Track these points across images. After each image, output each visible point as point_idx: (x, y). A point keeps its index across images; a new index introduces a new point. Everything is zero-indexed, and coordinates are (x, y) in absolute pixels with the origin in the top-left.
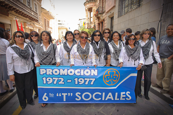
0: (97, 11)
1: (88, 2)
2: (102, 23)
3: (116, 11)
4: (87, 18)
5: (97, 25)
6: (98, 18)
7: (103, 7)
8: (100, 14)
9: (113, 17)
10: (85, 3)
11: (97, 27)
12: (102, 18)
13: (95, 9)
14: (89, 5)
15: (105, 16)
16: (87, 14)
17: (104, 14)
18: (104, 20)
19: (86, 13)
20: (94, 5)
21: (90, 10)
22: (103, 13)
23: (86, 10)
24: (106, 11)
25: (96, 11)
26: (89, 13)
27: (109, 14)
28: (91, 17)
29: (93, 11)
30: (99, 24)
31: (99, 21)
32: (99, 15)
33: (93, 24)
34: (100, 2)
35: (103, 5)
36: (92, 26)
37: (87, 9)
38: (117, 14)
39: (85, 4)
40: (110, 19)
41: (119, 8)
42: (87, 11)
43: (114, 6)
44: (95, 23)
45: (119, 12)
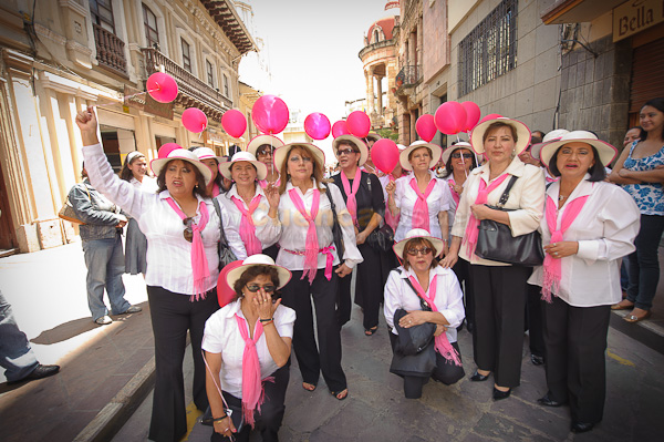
0: (400, 78)
1: (371, 49)
2: (416, 112)
3: (452, 79)
4: (370, 97)
5: (400, 119)
6: (404, 99)
7: (416, 66)
8: (409, 86)
9: (446, 95)
10: (362, 50)
11: (401, 125)
12: (414, 99)
13: (393, 67)
14: (374, 58)
15: (422, 94)
16: (370, 85)
17: (420, 88)
18: (421, 105)
19: (368, 82)
20: (390, 54)
21: (379, 71)
22: (418, 83)
23: (366, 72)
24: (426, 80)
25: (397, 78)
26: (376, 82)
27: (434, 88)
28: (381, 94)
29: (387, 73)
30: (407, 116)
31: (406, 107)
32: (406, 92)
33: (391, 116)
34: (407, 50)
35: (416, 61)
36: (388, 121)
37: (368, 68)
38: (456, 86)
39: (362, 54)
40: (439, 100)
41: (460, 70)
42: (370, 77)
43: (447, 66)
44: (395, 111)
45: (460, 81)
